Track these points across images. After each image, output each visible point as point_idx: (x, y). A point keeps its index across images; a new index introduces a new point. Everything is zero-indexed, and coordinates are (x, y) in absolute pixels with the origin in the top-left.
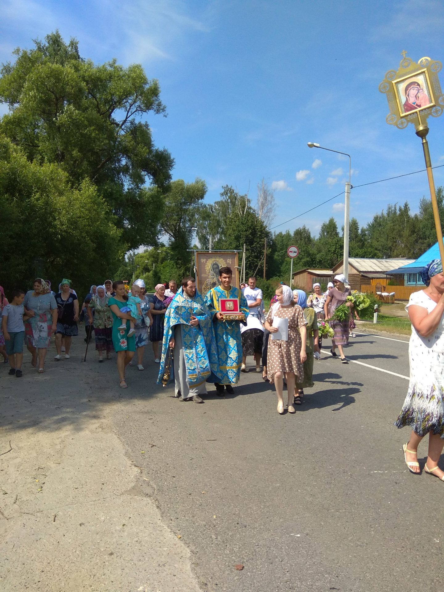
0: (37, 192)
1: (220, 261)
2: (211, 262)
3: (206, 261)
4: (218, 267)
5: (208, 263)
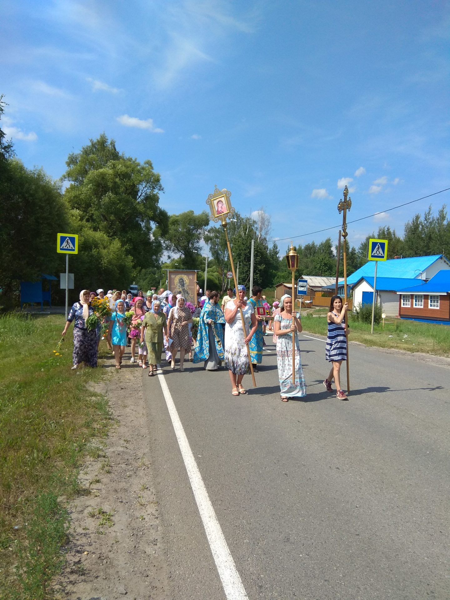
0: (94, 249)
1: (185, 277)
2: (178, 277)
3: (175, 277)
4: (183, 281)
5: (176, 278)
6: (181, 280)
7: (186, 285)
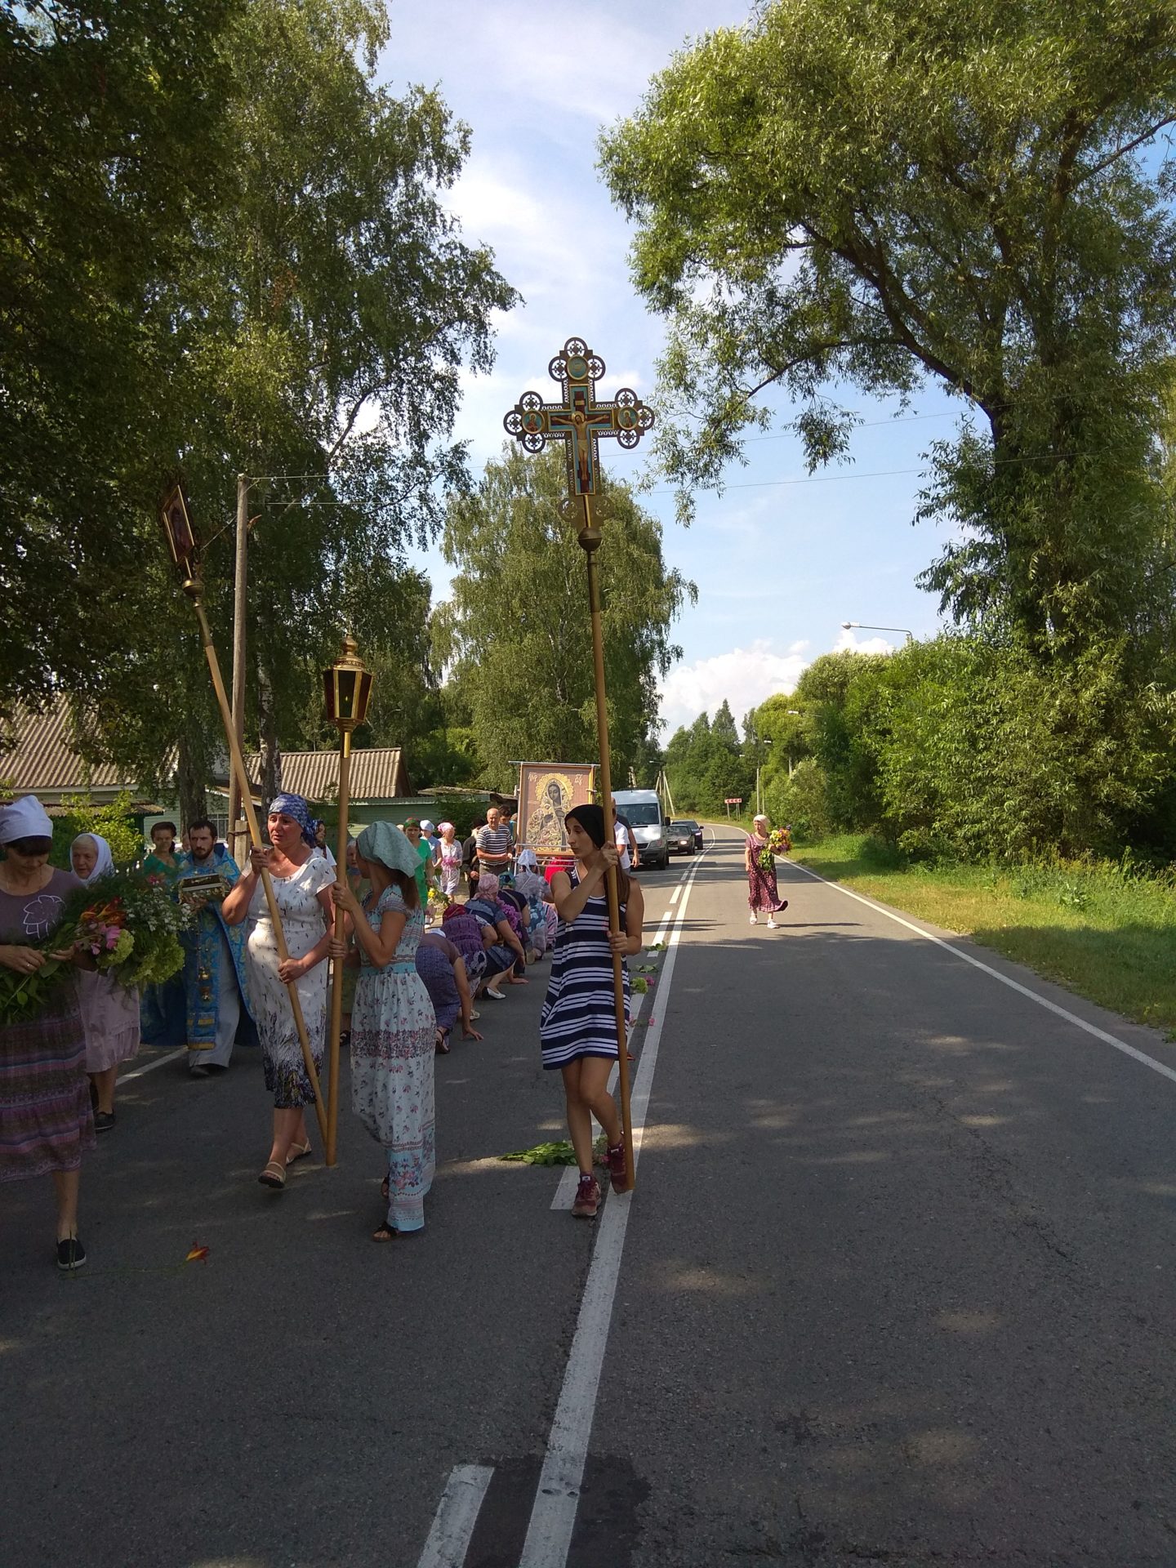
1: (563, 780)
2: (546, 781)
3: (538, 779)
4: (558, 790)
5: (540, 783)
6: (553, 788)
7: (566, 799)
